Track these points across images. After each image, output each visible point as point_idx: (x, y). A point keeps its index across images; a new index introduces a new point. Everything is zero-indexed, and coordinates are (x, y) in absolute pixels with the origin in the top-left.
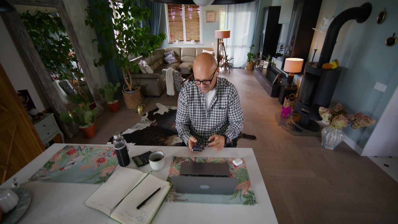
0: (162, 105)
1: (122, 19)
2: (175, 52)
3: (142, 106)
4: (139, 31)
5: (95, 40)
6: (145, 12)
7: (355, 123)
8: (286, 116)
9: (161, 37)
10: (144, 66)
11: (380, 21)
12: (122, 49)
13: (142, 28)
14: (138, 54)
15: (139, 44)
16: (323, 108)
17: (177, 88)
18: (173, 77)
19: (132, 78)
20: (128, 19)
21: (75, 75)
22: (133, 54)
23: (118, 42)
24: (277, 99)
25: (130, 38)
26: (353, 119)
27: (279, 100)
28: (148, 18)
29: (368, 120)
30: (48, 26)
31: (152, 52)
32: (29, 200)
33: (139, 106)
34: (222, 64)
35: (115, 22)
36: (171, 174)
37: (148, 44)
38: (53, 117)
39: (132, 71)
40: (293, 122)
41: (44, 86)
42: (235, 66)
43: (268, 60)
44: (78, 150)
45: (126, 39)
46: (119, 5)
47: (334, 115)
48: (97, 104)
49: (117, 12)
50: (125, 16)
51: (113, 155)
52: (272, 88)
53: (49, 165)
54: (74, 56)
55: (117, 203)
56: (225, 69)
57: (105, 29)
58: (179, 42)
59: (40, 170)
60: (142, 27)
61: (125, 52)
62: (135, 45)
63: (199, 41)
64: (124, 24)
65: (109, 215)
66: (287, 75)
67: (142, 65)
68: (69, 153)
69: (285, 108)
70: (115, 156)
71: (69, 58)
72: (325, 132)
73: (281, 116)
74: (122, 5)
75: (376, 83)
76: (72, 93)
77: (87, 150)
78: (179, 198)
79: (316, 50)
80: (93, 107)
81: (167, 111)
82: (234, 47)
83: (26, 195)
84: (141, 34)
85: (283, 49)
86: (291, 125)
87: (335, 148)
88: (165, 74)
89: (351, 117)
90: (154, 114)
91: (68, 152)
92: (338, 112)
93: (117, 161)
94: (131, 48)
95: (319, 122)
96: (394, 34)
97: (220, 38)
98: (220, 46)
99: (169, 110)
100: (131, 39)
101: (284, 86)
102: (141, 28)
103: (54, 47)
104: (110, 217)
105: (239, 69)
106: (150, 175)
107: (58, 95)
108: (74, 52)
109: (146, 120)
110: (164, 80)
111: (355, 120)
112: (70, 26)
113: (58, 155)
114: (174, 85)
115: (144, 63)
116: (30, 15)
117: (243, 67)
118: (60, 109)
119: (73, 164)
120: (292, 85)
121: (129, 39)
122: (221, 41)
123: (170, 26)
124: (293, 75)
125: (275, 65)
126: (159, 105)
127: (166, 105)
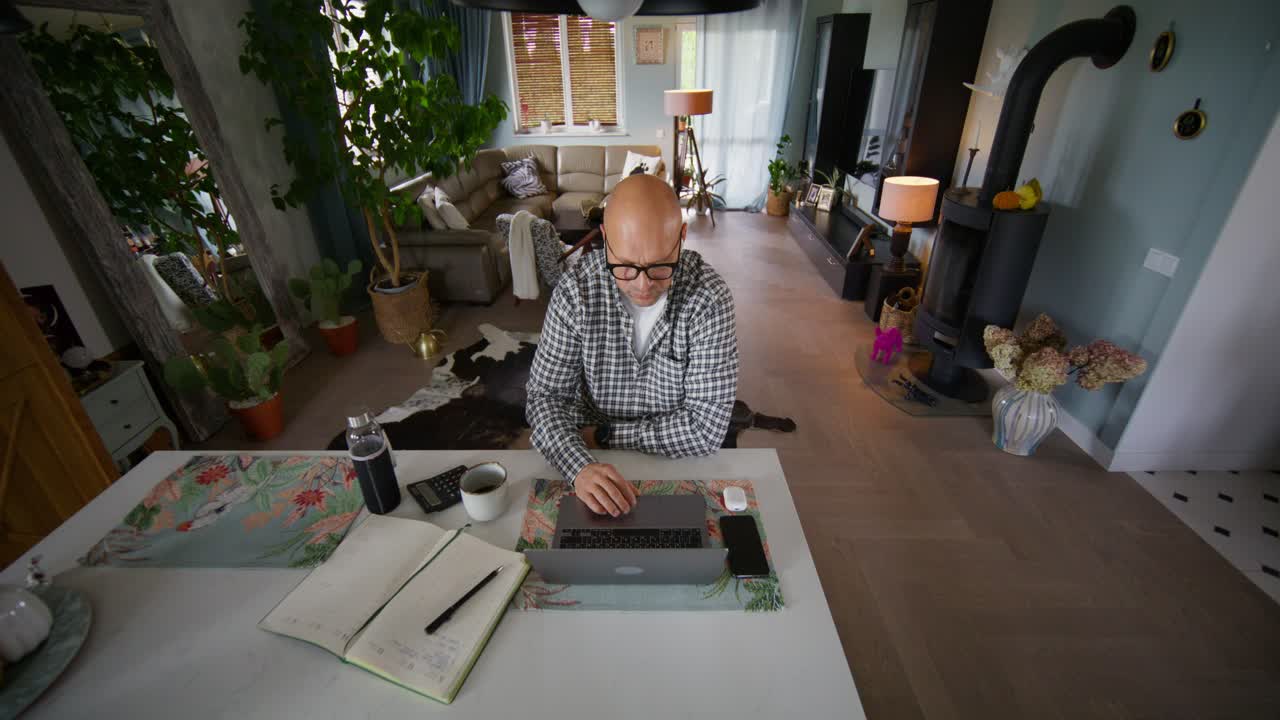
0: (499, 331)
1: (363, 52)
2: (536, 161)
3: (435, 334)
4: (420, 91)
5: (274, 122)
6: (436, 32)
7: (1088, 373)
8: (888, 357)
9: (490, 111)
10: (438, 205)
11: (1158, 63)
12: (364, 149)
13: (429, 83)
14: (418, 168)
15: (420, 134)
16: (998, 328)
17: (547, 275)
18: (534, 240)
19: (400, 246)
20: (382, 52)
21: (208, 236)
22: (402, 168)
23: (350, 128)
24: (860, 306)
25: (391, 115)
26: (1083, 359)
27: (867, 310)
28: (446, 49)
29: (1127, 361)
30: (115, 75)
31: (462, 159)
32: (87, 619)
33: (423, 335)
34: (690, 197)
35: (340, 63)
36: (529, 531)
37: (450, 133)
38: (142, 374)
39: (400, 221)
40: (908, 375)
41: (110, 274)
42: (730, 205)
43: (833, 185)
44: (234, 470)
45: (378, 118)
46: (353, 7)
47: (1029, 350)
48: (287, 331)
49: (343, 29)
50: (371, 44)
51: (348, 479)
52: (844, 273)
53: (142, 515)
54: (205, 175)
55: (366, 619)
56: (698, 215)
57: (309, 86)
58: (549, 127)
59: (114, 532)
60: (427, 77)
61: (375, 159)
62: (406, 136)
63: (615, 124)
64: (369, 71)
65: (339, 653)
66: (890, 231)
67: (430, 204)
68: (202, 480)
69: (886, 332)
70: (355, 483)
71: (188, 182)
72: (1004, 402)
73: (874, 357)
74: (363, 9)
75: (1148, 249)
76: (199, 298)
77: (262, 468)
78: (553, 599)
79: (974, 152)
80: (271, 340)
81: (515, 348)
82: (725, 142)
83: (77, 605)
84: (425, 103)
85: (880, 150)
86: (900, 384)
87: (1031, 451)
88: (508, 232)
89: (1077, 355)
90: (474, 358)
91: (200, 474)
92: (1040, 342)
93: (361, 499)
94: (395, 147)
95: (985, 373)
96: (1198, 102)
97: (682, 113)
98: (681, 142)
99: (521, 347)
100: (394, 118)
101: (881, 265)
102: (425, 84)
103: (136, 145)
104: (344, 661)
105: (741, 213)
106: (463, 535)
107: (156, 302)
108: (205, 161)
109: (447, 378)
110: (504, 250)
111: (1089, 363)
112: (191, 75)
113: (170, 485)
114: (537, 266)
115: (437, 196)
116: (51, 38)
117: (756, 207)
118: (165, 346)
119: (219, 510)
120: (905, 262)
121: (387, 119)
122: (684, 125)
123: (521, 76)
124: (907, 230)
125: (855, 199)
126: (488, 330)
127: (511, 330)
